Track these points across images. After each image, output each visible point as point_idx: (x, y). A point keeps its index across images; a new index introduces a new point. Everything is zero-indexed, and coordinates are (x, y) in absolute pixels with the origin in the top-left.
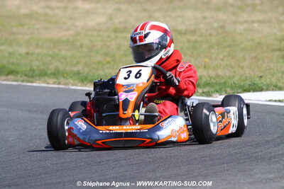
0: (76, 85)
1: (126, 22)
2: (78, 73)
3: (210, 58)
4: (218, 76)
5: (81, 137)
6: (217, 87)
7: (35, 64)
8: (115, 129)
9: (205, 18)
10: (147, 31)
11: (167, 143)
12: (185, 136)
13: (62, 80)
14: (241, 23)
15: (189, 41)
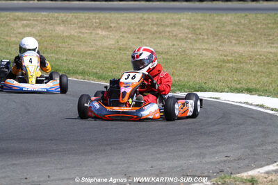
0: (94, 81)
1: (126, 44)
2: (97, 73)
3: (176, 69)
4: (180, 81)
5: (96, 113)
6: (179, 88)
7: (71, 66)
8: (117, 109)
9: (174, 45)
10: (141, 52)
11: (147, 119)
12: (157, 115)
13: (87, 77)
14: (195, 49)
15: (164, 59)
